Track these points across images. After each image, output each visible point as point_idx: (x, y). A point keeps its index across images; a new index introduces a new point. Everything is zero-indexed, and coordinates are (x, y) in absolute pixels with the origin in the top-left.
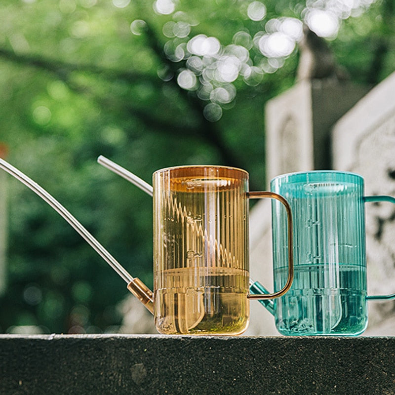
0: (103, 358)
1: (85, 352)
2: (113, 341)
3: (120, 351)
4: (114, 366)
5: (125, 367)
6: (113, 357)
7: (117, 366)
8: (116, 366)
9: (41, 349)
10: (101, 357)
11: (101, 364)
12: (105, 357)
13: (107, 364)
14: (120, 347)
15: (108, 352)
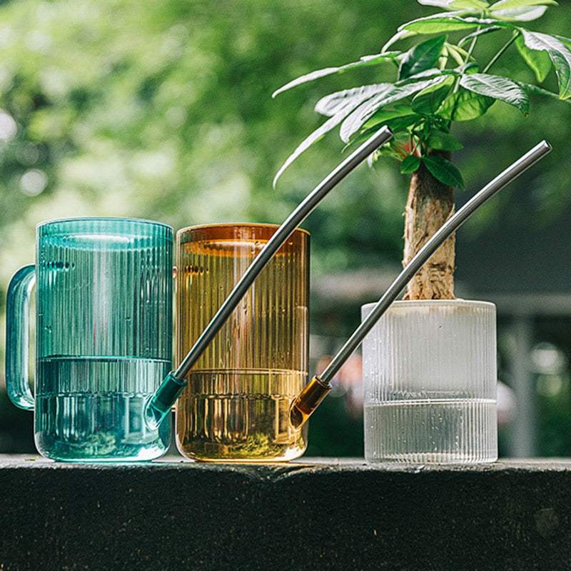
0: (493, 500)
1: (466, 491)
2: (508, 475)
3: (519, 490)
4: (509, 511)
5: (526, 512)
6: (508, 499)
7: (515, 510)
8: (513, 511)
9: (403, 487)
10: (490, 499)
11: (491, 508)
12: (497, 498)
13: (499, 509)
14: (518, 484)
15: (501, 491)
